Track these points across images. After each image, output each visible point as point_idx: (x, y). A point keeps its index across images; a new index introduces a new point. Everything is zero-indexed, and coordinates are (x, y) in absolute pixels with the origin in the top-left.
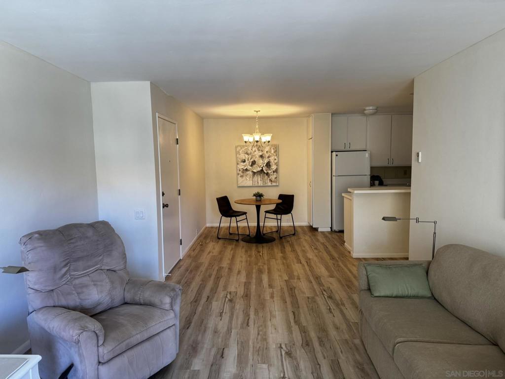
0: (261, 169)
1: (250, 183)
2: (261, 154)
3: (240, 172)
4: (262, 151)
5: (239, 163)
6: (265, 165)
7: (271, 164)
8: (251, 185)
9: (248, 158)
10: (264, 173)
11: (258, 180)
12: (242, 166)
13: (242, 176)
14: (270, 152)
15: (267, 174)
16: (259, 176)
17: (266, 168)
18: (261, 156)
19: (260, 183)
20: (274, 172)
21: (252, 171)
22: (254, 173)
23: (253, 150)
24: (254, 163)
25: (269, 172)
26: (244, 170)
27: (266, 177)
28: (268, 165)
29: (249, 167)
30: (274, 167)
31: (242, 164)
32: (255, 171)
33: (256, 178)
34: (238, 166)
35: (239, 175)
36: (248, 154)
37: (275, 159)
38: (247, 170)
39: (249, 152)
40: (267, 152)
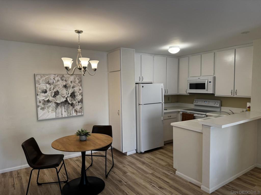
0: (65, 99)
1: (52, 115)
2: (64, 84)
3: (41, 105)
4: (66, 81)
5: (39, 94)
6: (69, 95)
7: (76, 94)
8: (55, 117)
9: (50, 88)
10: (69, 103)
11: (62, 111)
12: (42, 97)
13: (43, 109)
14: (75, 82)
15: (72, 105)
16: (63, 108)
17: (70, 98)
18: (65, 86)
19: (65, 114)
20: (79, 102)
21: (55, 103)
22: (57, 104)
23: (56, 79)
24: (57, 93)
25: (74, 102)
26: (45, 101)
27: (71, 107)
28: (73, 95)
29: (51, 98)
30: (79, 97)
31: (43, 94)
32: (58, 102)
33: (59, 109)
34: (38, 97)
35: (39, 108)
36: (49, 84)
37: (80, 90)
38: (48, 101)
39: (51, 81)
40: (71, 82)
